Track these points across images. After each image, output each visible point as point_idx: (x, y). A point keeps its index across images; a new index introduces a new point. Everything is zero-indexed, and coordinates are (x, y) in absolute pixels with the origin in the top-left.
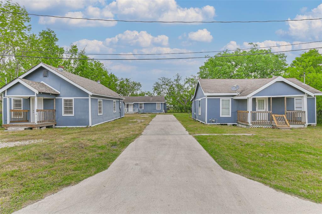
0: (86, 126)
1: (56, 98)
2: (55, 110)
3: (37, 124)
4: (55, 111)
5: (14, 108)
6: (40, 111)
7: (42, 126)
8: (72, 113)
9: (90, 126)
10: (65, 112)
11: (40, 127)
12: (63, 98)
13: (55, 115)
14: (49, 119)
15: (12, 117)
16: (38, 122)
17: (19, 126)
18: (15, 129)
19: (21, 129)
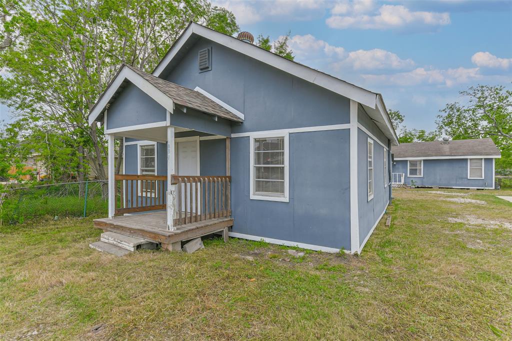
0: (337, 250)
1: (233, 136)
2: (230, 177)
3: (172, 229)
4: (230, 181)
5: (143, 171)
6: (183, 181)
7: (190, 236)
8: (283, 191)
9: (353, 252)
10: (260, 187)
11: (183, 244)
12: (254, 135)
13: (228, 193)
14: (212, 208)
15: (140, 194)
16: (177, 222)
17: (127, 232)
18: (115, 243)
19: (127, 244)
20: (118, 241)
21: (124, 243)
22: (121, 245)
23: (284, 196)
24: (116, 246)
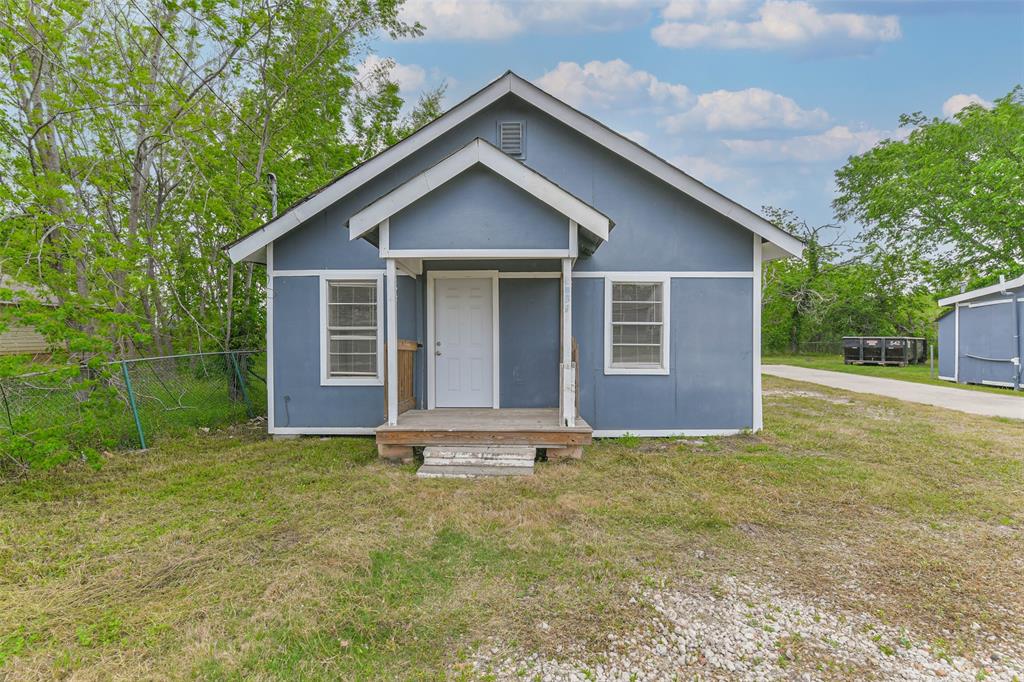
0: (738, 431)
9: (755, 430)
10: (618, 356)
12: (612, 277)
17: (486, 440)
18: (473, 461)
19: (515, 457)
20: (485, 456)
21: (507, 457)
22: (492, 462)
23: (662, 367)
24: (481, 466)
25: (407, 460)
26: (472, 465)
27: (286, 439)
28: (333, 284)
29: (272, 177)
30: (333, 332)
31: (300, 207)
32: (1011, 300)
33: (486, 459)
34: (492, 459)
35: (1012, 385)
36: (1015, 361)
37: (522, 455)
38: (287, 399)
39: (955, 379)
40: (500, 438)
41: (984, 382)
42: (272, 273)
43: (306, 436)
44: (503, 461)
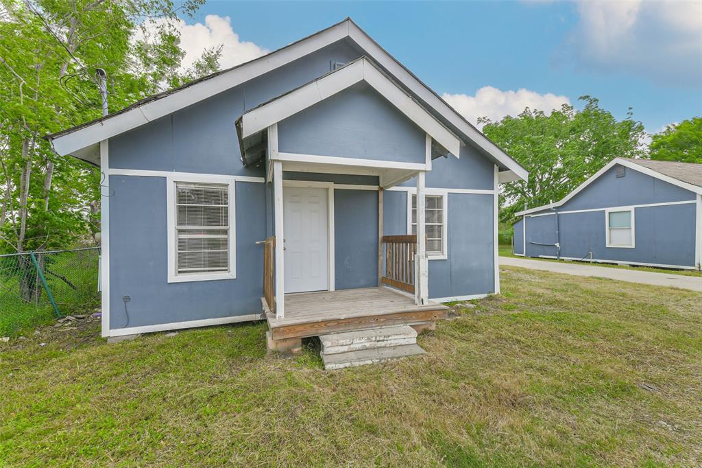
8: (440, 250)
17: (371, 323)
18: (368, 345)
19: (402, 336)
20: (378, 339)
21: (396, 337)
22: (383, 344)
23: (443, 254)
24: (374, 348)
25: (296, 350)
26: (367, 349)
27: (125, 341)
28: (180, 186)
29: (102, 73)
30: (180, 231)
31: (147, 105)
32: (554, 213)
33: (378, 341)
34: (383, 341)
35: (556, 257)
36: (557, 245)
37: (408, 335)
38: (127, 299)
39: (524, 255)
40: (382, 320)
41: (540, 256)
42: (107, 171)
43: (149, 334)
44: (393, 342)
